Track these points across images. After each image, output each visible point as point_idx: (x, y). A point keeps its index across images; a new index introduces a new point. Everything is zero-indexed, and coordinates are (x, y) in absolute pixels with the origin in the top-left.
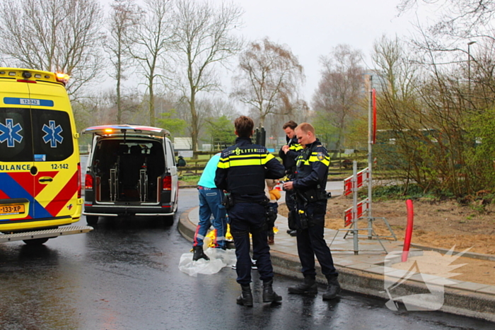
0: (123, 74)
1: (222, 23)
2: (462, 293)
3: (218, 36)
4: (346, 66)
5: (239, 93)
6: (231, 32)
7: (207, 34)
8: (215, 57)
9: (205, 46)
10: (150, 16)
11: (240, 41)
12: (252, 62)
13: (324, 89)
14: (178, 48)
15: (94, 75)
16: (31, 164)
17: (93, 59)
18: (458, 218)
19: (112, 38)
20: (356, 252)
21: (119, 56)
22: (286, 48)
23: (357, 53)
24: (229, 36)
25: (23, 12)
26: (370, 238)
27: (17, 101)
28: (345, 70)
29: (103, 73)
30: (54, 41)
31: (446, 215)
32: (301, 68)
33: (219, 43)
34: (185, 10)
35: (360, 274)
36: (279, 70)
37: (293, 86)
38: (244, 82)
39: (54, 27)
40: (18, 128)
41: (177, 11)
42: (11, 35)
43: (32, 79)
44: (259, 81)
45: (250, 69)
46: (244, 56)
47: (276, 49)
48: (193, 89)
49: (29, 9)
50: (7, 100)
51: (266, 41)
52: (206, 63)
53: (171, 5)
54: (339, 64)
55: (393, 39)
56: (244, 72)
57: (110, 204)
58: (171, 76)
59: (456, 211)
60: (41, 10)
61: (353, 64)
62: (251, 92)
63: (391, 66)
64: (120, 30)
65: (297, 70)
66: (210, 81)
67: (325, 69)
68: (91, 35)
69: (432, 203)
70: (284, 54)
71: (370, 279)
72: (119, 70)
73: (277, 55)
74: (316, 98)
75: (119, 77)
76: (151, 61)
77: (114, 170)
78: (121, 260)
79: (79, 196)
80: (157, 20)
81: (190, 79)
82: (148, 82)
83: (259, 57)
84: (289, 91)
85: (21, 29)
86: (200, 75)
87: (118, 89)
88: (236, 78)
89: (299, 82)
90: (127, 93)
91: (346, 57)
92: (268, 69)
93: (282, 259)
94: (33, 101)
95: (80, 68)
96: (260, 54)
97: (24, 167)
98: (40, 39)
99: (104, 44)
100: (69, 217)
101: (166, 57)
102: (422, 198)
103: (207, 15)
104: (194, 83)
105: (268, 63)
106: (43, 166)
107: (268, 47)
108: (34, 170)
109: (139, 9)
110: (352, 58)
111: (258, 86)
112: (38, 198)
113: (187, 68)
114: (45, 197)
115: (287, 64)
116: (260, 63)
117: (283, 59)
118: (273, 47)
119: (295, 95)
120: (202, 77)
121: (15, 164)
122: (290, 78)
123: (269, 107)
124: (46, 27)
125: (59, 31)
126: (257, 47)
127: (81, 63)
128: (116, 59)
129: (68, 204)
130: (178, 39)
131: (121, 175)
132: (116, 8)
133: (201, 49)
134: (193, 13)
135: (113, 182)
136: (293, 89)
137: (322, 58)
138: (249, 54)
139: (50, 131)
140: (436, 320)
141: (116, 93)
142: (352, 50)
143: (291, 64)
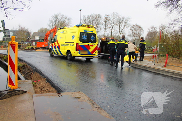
0: (106, 30)
1: (127, 20)
2: (178, 73)
3: (126, 23)
4: (153, 30)
5: (130, 35)
6: (129, 22)
7: (123, 23)
8: (125, 27)
9: (123, 25)
10: (112, 19)
11: (130, 24)
12: (133, 29)
13: (148, 35)
14: (117, 25)
15: (100, 31)
16: (88, 44)
17: (100, 27)
18: (177, 61)
19: (104, 23)
20: (154, 65)
21: (105, 27)
22: (140, 26)
23: (156, 27)
24: (128, 23)
25: (87, 18)
26: (157, 62)
27: (86, 31)
28: (153, 31)
29: (102, 30)
30: (93, 24)
31: (174, 60)
32: (143, 30)
33: (126, 25)
34: (119, 18)
35: (155, 68)
36: (138, 31)
37: (141, 34)
38: (131, 33)
39: (93, 21)
40: (86, 36)
41: (118, 18)
42: (85, 22)
43: (89, 27)
44: (134, 33)
45: (132, 30)
46: (131, 27)
47: (138, 26)
48: (120, 34)
49: (88, 18)
50: (84, 31)
51: (136, 24)
52: (123, 29)
53: (116, 17)
54: (152, 30)
55: (164, 25)
56: (131, 31)
57: (103, 54)
58: (116, 31)
59: (177, 60)
60: (90, 18)
61: (155, 30)
62: (132, 35)
63: (163, 30)
64: (106, 22)
65: (142, 31)
66: (124, 32)
67: (149, 31)
68: (100, 23)
69: (171, 58)
70: (140, 27)
71: (157, 69)
72: (105, 30)
73: (138, 27)
74: (146, 37)
75: (105, 31)
76: (112, 28)
77: (104, 47)
78: (105, 63)
79: (97, 51)
80: (113, 19)
81: (120, 32)
82: (111, 32)
83: (134, 28)
84: (140, 35)
85: (87, 21)
86: (122, 31)
87: (105, 34)
88: (129, 32)
89: (143, 33)
90: (106, 34)
91: (153, 28)
92: (136, 30)
93: (138, 65)
94: (89, 31)
95: (97, 29)
96: (134, 27)
97: (87, 44)
98: (90, 23)
99: (102, 25)
100: (95, 55)
101: (115, 27)
102: (169, 57)
103: (124, 19)
104: (120, 33)
105: (136, 29)
106: (91, 44)
107: (136, 26)
108: (89, 45)
109: (110, 17)
110: (154, 29)
111: (134, 34)
112: (89, 50)
113: (119, 30)
114: (91, 50)
115: (140, 29)
116: (134, 29)
117: (140, 28)
118: (137, 26)
119: (142, 36)
120: (122, 32)
121: (85, 43)
122: (141, 32)
123: (136, 38)
124: (91, 21)
125: (94, 22)
126: (134, 26)
127: (98, 28)
128: (105, 28)
129: (95, 52)
130: (117, 23)
131: (105, 48)
132: (105, 17)
133: (122, 26)
134: (121, 18)
135: (104, 49)
136: (141, 35)
137: (148, 28)
138: (132, 27)
139: (92, 37)
140: (172, 78)
141: (104, 34)
142: (154, 27)
143: (141, 30)
